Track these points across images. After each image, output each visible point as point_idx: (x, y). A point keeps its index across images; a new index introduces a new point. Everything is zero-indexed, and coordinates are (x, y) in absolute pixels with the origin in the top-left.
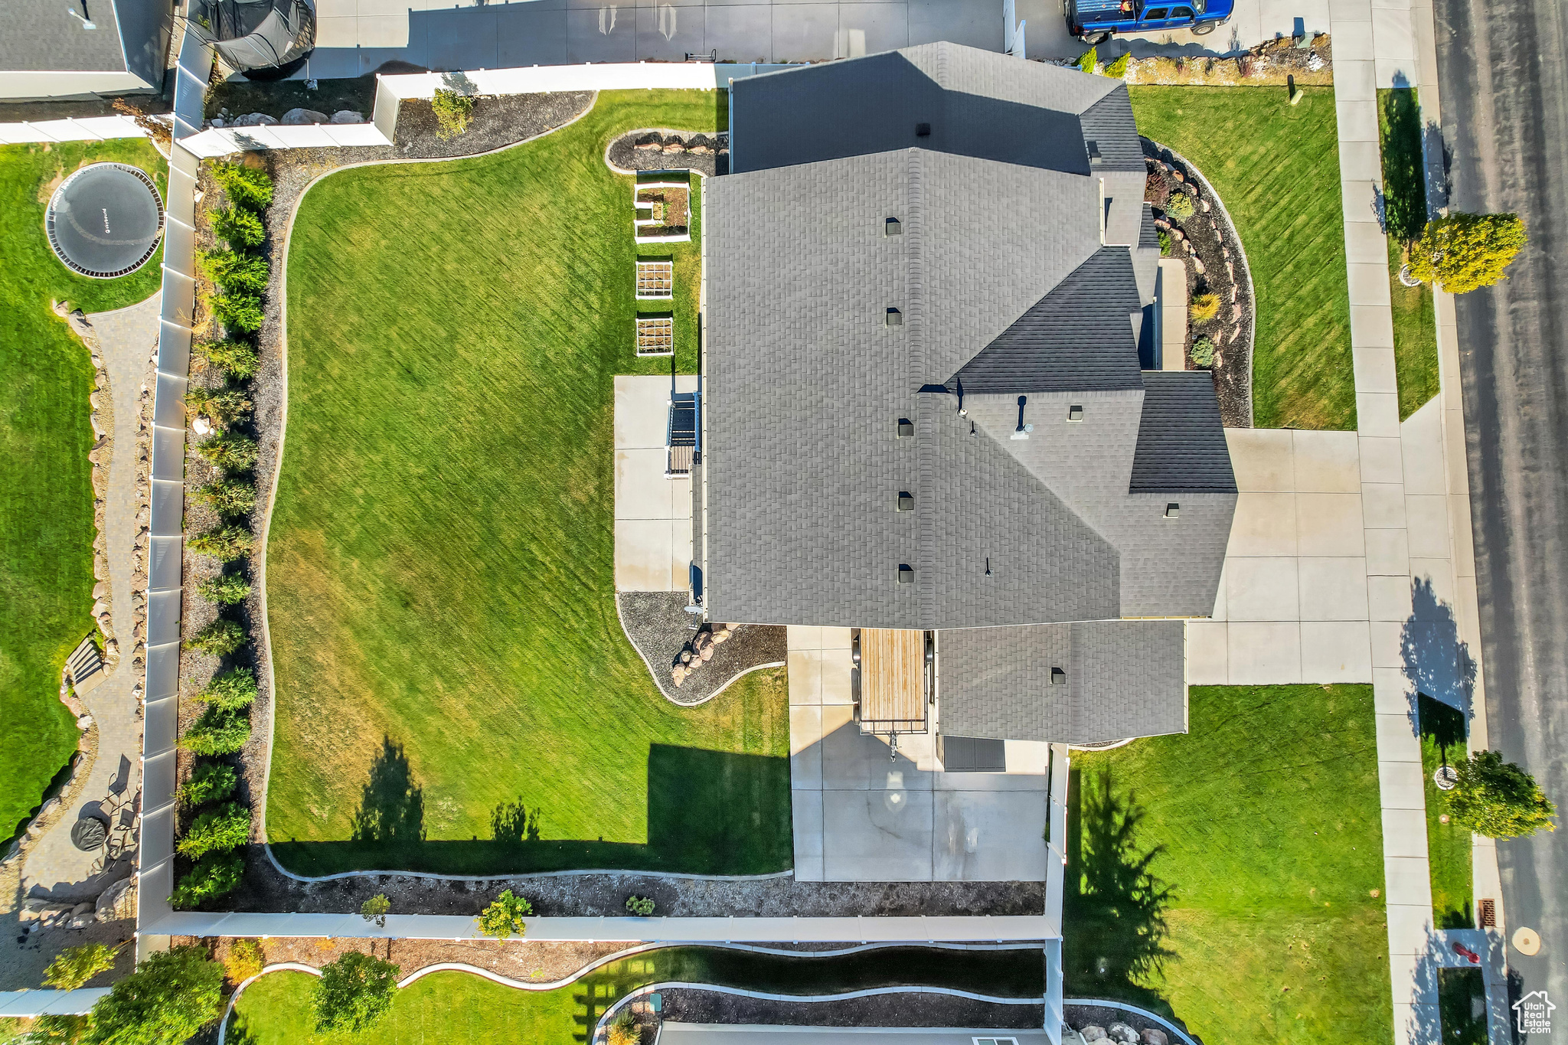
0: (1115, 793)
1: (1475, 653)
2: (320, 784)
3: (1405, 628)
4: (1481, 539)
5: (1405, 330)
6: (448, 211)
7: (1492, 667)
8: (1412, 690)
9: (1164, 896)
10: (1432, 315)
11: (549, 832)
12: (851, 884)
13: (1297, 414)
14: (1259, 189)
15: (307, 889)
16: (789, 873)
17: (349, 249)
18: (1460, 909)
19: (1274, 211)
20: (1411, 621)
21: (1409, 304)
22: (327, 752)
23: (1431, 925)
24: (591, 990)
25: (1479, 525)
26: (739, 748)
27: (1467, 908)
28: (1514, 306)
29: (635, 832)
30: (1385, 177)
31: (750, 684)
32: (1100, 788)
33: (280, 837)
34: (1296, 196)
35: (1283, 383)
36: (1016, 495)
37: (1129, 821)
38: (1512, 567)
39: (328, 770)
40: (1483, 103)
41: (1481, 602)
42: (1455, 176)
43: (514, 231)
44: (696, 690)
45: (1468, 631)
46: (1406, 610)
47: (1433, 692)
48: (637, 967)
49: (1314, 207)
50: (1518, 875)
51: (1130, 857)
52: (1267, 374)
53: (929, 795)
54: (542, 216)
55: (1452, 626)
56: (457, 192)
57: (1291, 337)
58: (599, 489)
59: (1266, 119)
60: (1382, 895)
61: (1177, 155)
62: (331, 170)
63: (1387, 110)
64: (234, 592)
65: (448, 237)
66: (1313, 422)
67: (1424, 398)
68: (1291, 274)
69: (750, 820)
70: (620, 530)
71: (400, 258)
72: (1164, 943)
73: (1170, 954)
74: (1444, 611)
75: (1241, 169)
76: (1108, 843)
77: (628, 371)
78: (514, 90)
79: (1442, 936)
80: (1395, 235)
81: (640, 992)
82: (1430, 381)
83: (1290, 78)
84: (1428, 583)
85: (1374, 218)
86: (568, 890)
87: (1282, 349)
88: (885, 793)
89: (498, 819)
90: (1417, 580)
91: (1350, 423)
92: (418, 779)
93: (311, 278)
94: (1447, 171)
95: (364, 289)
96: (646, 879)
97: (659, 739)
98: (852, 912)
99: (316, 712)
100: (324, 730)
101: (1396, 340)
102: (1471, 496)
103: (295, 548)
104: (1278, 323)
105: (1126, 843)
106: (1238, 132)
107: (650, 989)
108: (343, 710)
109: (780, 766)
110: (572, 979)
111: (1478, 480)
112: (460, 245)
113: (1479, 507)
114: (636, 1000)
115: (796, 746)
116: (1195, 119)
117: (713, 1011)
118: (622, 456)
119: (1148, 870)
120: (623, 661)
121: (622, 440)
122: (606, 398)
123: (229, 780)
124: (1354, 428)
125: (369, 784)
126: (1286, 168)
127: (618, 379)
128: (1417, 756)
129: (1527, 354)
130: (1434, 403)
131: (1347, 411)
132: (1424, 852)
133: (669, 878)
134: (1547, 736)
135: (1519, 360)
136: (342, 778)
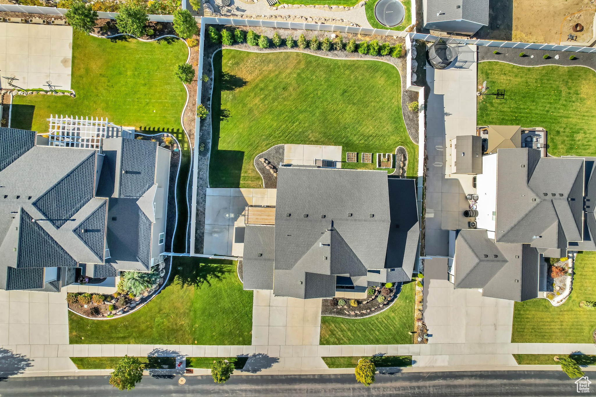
0: (226, 273)
1: (258, 373)
2: (237, 64)
3: (266, 355)
4: (289, 377)
5: (346, 359)
6: (388, 104)
7: (254, 377)
8: (249, 356)
9: (198, 286)
10: (350, 367)
11: (222, 124)
12: (205, 203)
13: (324, 328)
14: (386, 322)
15: (210, 59)
16: (209, 187)
17: (379, 77)
18: (191, 364)
19: (380, 326)
20: (268, 357)
21: (353, 361)
22: (245, 66)
23: (187, 356)
24: (180, 133)
25: (292, 376)
26: (242, 175)
27: (192, 366)
28: (351, 389)
29: (222, 146)
30: (388, 356)
31: (259, 178)
32: (227, 270)
33: (223, 52)
34: (384, 332)
35: (333, 325)
36: (306, 243)
37: (218, 277)
38: (281, 384)
39: (241, 66)
40: (407, 384)
41: (272, 376)
42: (387, 375)
43: (382, 121)
44: (258, 164)
45: (264, 372)
46: (270, 355)
47: (248, 361)
48: (186, 145)
49: (381, 337)
50: (199, 380)
51: (209, 277)
52: (336, 321)
53: (228, 224)
54: (385, 129)
55: (266, 368)
56: (393, 106)
57: (345, 328)
58: (312, 141)
59: (405, 325)
60: (195, 344)
61: (396, 299)
62: (400, 73)
63: (406, 358)
64: (289, 43)
65: (381, 103)
66: (322, 333)
67: (327, 364)
68: (363, 329)
69: (223, 177)
70: (301, 146)
71: (376, 90)
72: (186, 285)
73: (183, 287)
74: (270, 366)
75: (392, 317)
76: (213, 271)
77: (343, 150)
78: (420, 122)
79: (184, 359)
80: (372, 358)
81: (179, 146)
82: (332, 366)
83: (416, 332)
84: (278, 362)
85: (377, 353)
86: (207, 128)
87: (342, 325)
88: (229, 213)
89: (226, 111)
90: (279, 359)
91: (321, 343)
92: (237, 90)
93: (371, 67)
94: (389, 374)
95: (368, 81)
96: (209, 149)
97: (245, 154)
98: (198, 203)
99: (256, 63)
100: (251, 65)
101: (343, 357)
102: (301, 375)
103: (300, 60)
104: (349, 325)
105: (212, 276)
106: (402, 317)
107: (180, 149)
108: (257, 71)
109: (237, 185)
110: (184, 128)
111: (305, 377)
112: (378, 107)
113: (297, 377)
114: (177, 145)
115: (242, 190)
116: (406, 305)
117: (173, 165)
118: (320, 147)
119: (205, 282)
120: (266, 145)
121: (325, 148)
122: (336, 143)
123: (239, 40)
124: (320, 344)
125: (237, 77)
126: (392, 330)
127: (341, 147)
128: (232, 355)
129: (338, 392)
130: (326, 366)
131: (325, 342)
132: (207, 356)
133: (209, 155)
134: (235, 390)
135: (336, 390)
136: (239, 70)
